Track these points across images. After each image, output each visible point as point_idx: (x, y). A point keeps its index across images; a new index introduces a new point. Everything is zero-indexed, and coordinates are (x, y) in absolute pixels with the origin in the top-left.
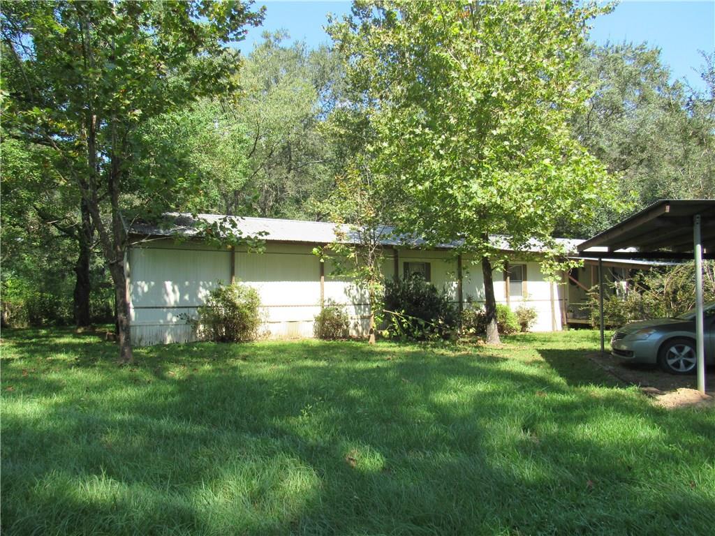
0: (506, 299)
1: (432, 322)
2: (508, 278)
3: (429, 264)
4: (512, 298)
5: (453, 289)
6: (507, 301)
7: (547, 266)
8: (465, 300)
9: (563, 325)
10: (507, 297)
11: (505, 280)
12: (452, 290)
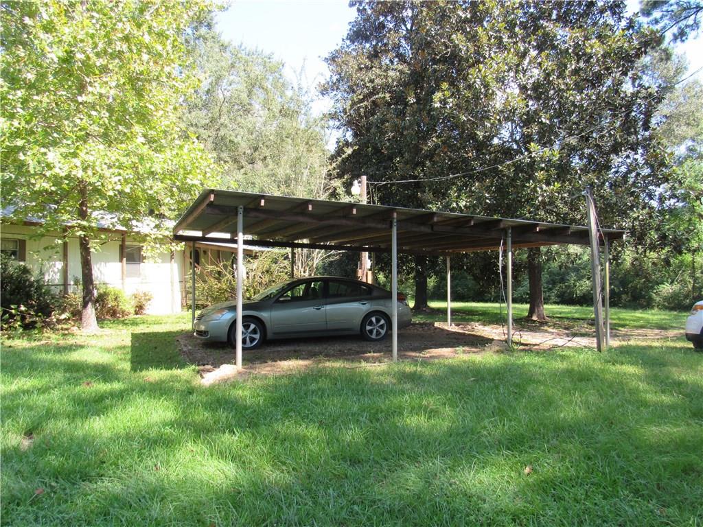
0: (121, 281)
1: (12, 309)
2: (125, 259)
3: (25, 241)
4: (127, 280)
5: (56, 270)
6: (123, 284)
7: (149, 248)
8: (72, 283)
9: (183, 306)
10: (122, 279)
11: (121, 261)
12: (54, 272)
